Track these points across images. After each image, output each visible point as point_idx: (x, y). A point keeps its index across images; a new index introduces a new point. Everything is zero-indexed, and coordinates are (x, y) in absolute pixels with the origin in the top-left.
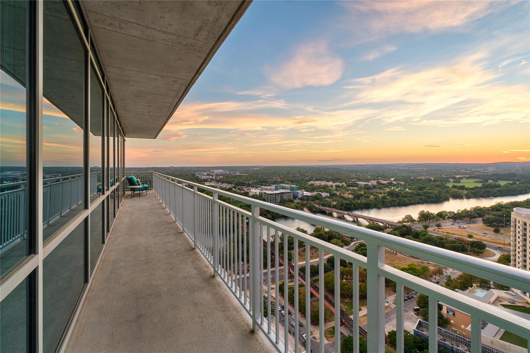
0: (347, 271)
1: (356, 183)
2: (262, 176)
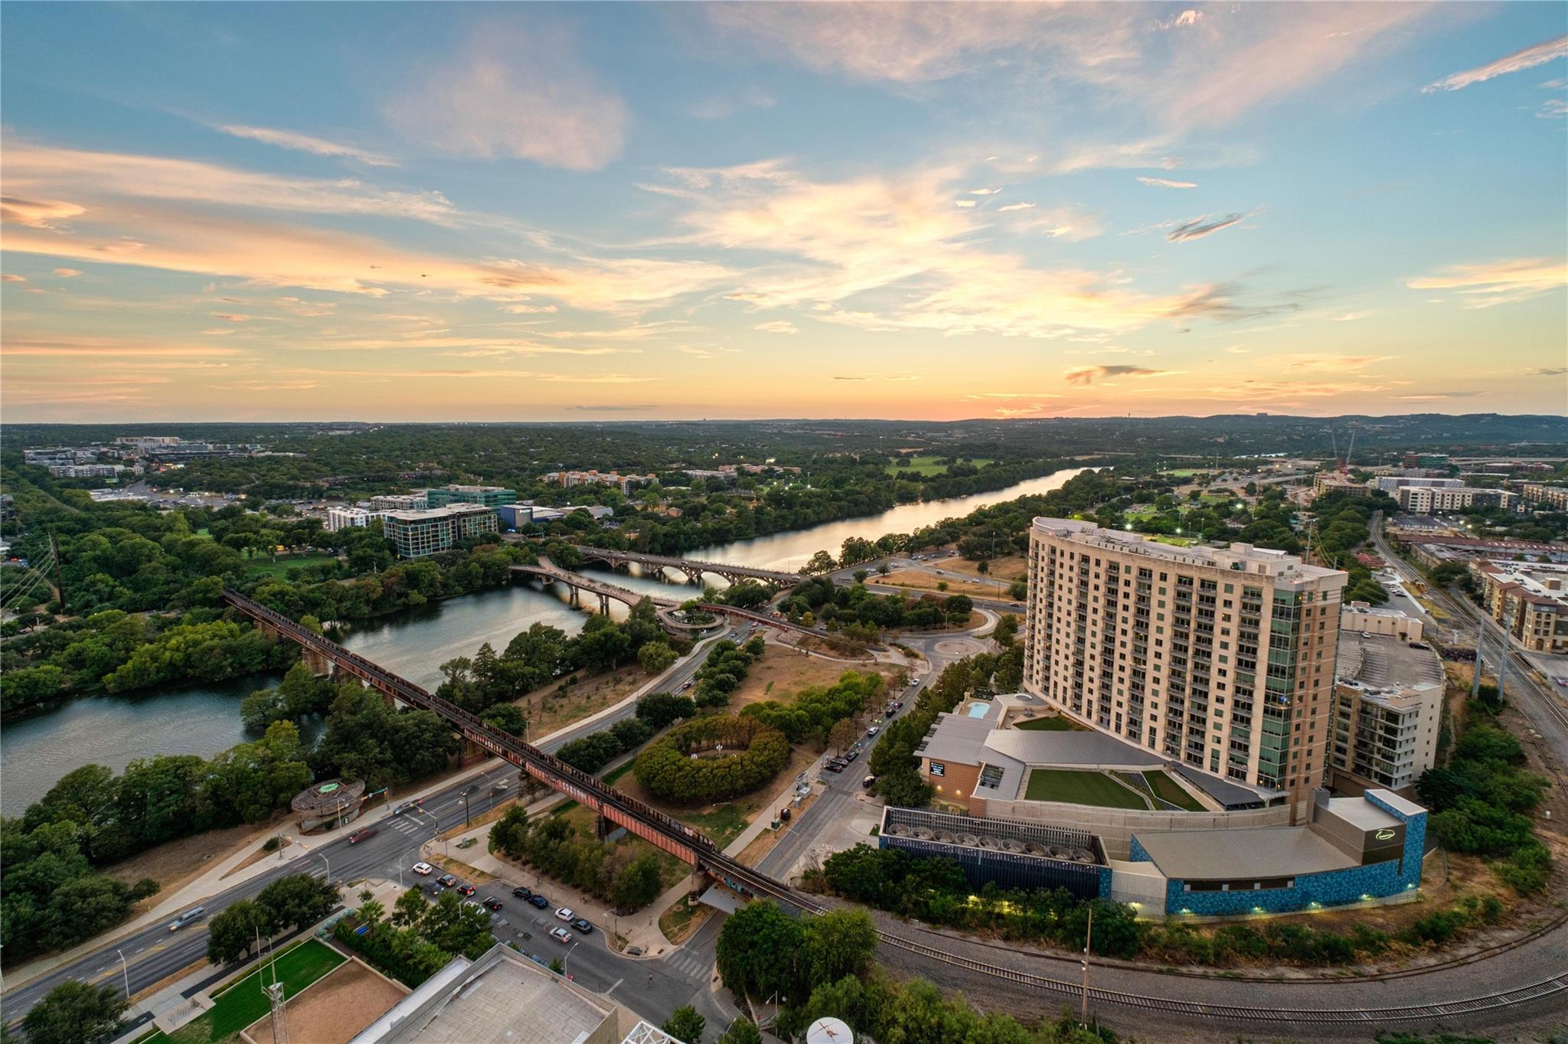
0: (699, 729)
1: (686, 475)
2: (369, 458)
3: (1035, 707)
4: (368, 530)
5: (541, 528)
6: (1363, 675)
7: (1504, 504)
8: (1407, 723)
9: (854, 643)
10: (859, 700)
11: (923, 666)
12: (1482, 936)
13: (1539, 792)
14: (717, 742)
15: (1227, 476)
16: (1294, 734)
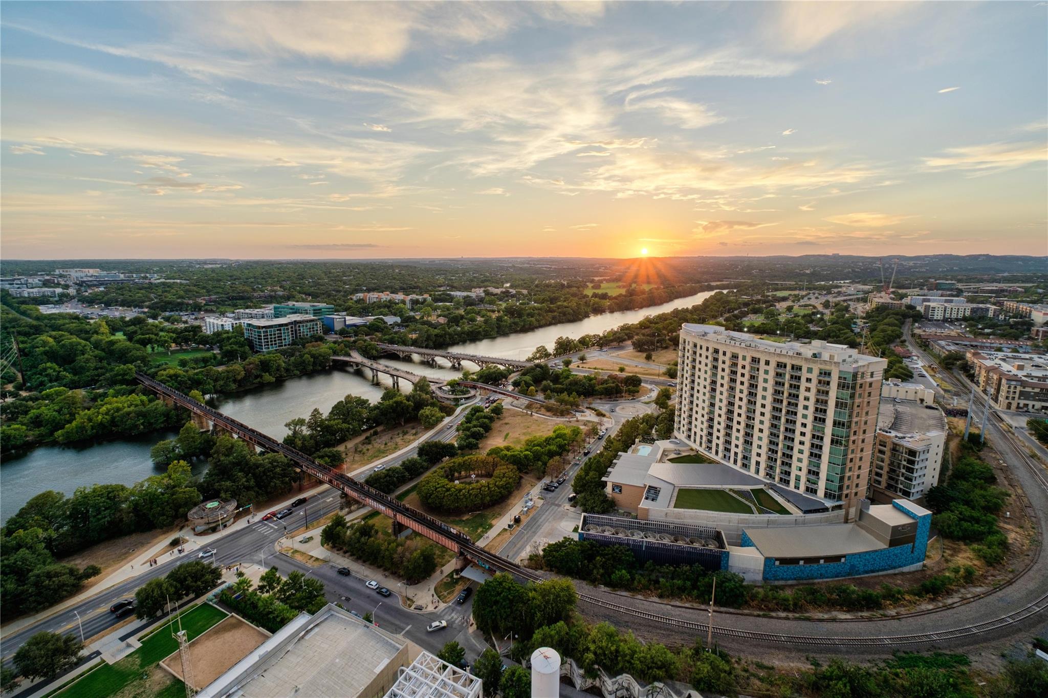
0: (460, 464)
1: (449, 295)
2: (232, 284)
3: (681, 449)
4: (233, 332)
5: (352, 331)
6: (894, 426)
7: (991, 314)
8: (921, 457)
9: (563, 407)
10: (566, 444)
11: (608, 422)
12: (963, 590)
13: (1003, 499)
14: (472, 472)
15: (811, 296)
16: (849, 465)
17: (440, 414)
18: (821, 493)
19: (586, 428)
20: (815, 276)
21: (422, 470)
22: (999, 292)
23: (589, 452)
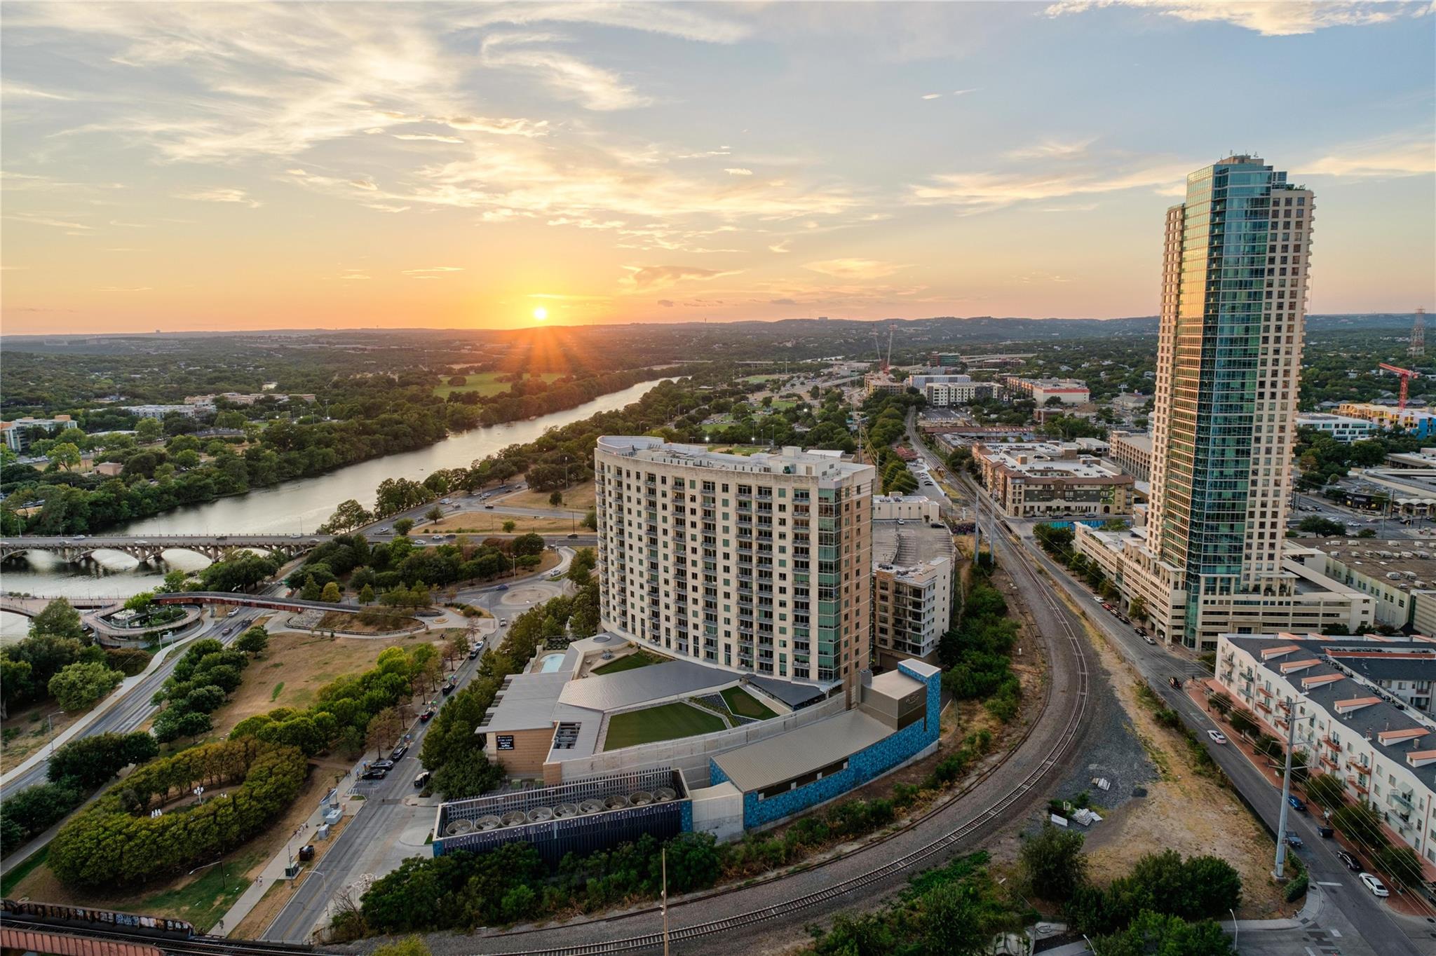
3: (612, 648)
6: (898, 560)
7: (995, 395)
8: (927, 597)
9: (397, 612)
10: (404, 682)
11: (485, 625)
12: (980, 765)
13: (1013, 634)
14: (194, 784)
15: (795, 381)
16: (844, 624)
17: (107, 675)
18: (814, 674)
19: (446, 642)
20: (800, 350)
21: (62, 810)
22: (1003, 366)
23: (452, 687)
